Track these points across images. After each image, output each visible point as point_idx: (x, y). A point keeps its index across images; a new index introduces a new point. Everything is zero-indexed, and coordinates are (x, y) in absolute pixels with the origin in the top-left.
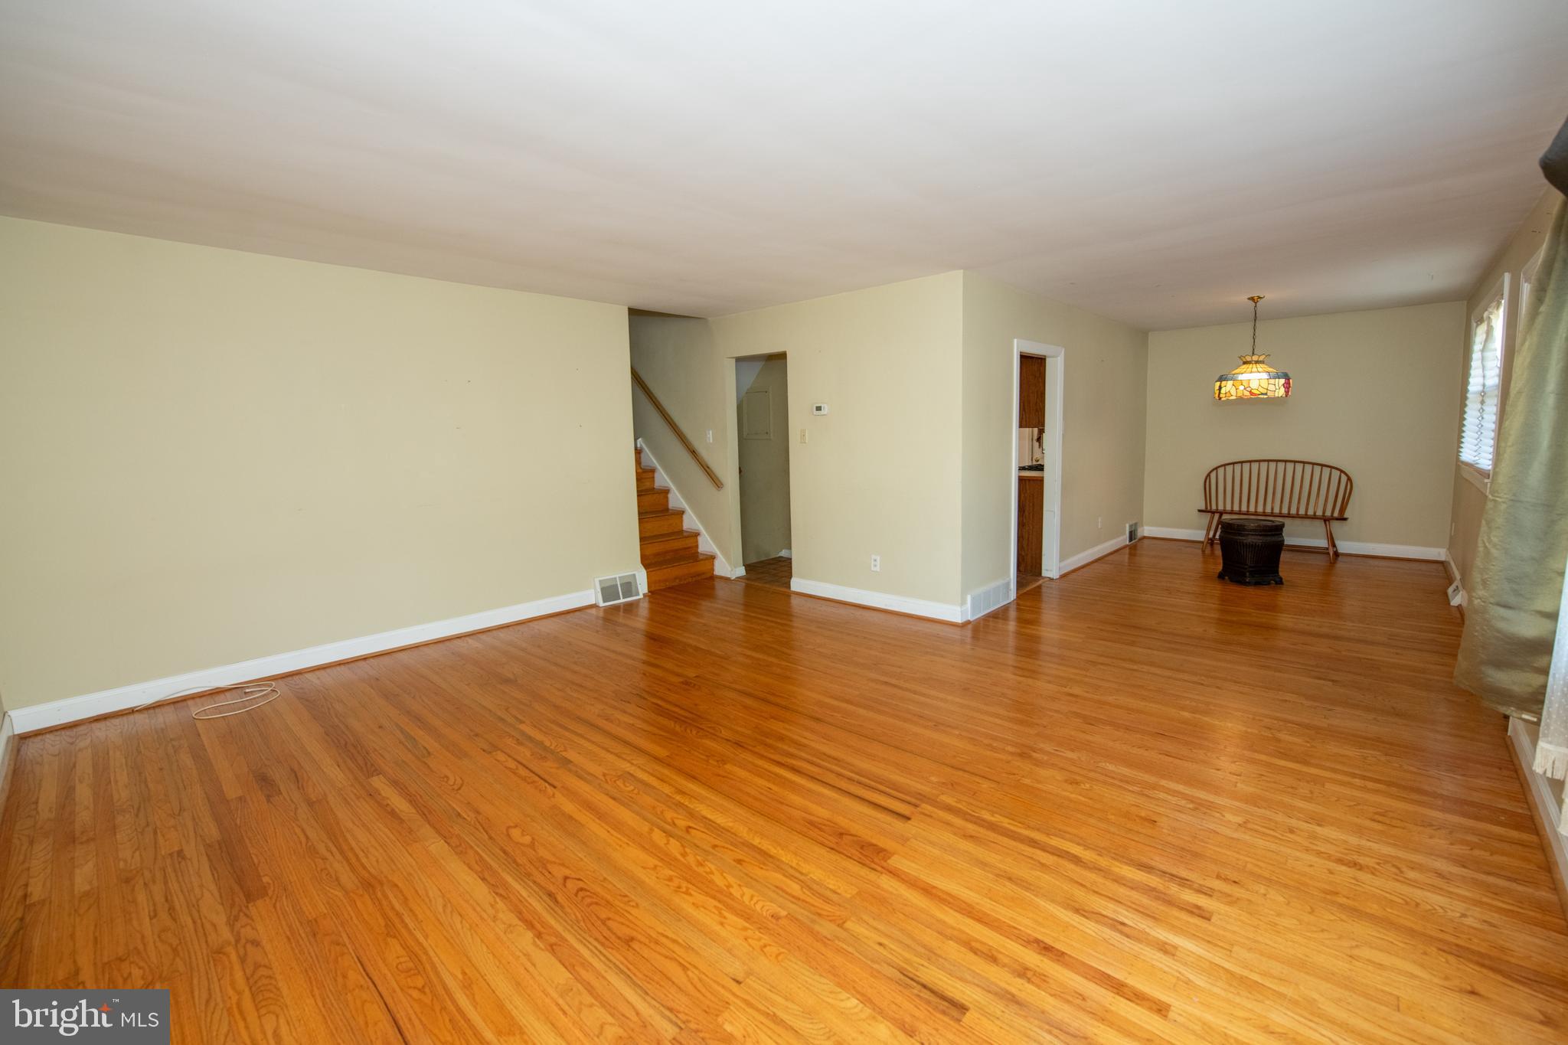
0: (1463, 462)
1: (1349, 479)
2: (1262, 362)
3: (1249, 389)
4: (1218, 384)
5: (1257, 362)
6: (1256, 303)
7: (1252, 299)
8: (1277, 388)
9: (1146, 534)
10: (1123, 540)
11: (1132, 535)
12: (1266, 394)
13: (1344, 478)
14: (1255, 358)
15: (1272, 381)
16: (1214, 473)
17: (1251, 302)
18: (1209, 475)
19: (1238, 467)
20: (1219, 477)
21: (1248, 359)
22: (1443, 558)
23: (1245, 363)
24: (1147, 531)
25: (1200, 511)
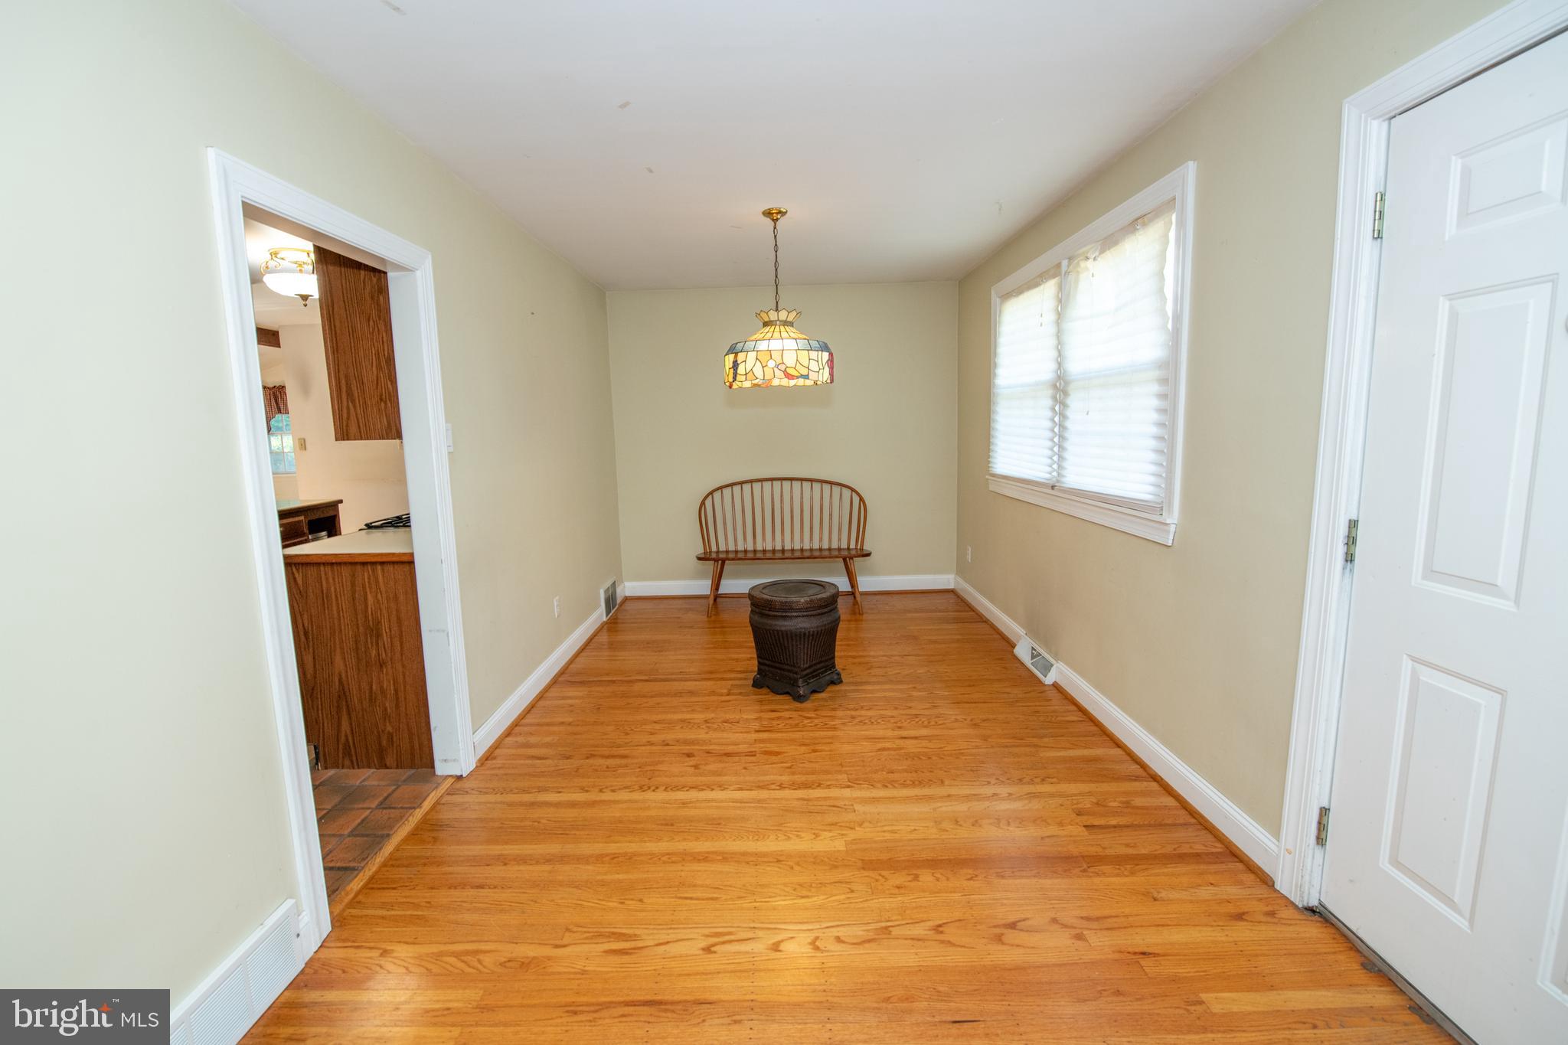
0: (994, 475)
1: (861, 499)
2: (791, 324)
3: (782, 367)
4: (731, 357)
5: (786, 323)
6: (775, 221)
7: (768, 213)
8: (821, 367)
9: (628, 594)
10: (599, 615)
11: (610, 601)
12: (806, 377)
13: (856, 500)
14: (783, 315)
15: (813, 354)
16: (709, 499)
17: (768, 222)
18: (703, 503)
19: (737, 489)
20: (715, 503)
21: (773, 316)
22: (951, 587)
23: (766, 324)
24: (630, 588)
25: (699, 559)
